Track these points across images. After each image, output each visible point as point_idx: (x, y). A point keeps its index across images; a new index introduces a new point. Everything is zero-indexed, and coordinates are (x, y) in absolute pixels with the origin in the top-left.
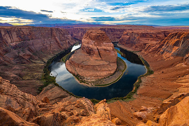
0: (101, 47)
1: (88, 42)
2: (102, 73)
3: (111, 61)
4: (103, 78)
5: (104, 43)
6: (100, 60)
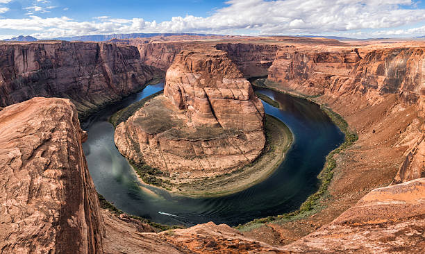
0: (217, 91)
1: (181, 78)
2: (217, 162)
5: (224, 80)
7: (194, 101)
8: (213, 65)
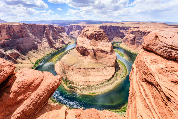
0: (97, 47)
1: (83, 41)
4: (96, 84)
5: (101, 43)
6: (96, 63)
7: (88, 52)
8: (97, 36)
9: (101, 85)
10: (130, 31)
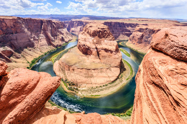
0: (101, 46)
1: (85, 39)
2: (98, 80)
3: (113, 65)
4: (99, 86)
5: (105, 41)
6: (99, 63)
7: (90, 50)
8: (101, 33)
9: (104, 87)
10: (137, 28)
